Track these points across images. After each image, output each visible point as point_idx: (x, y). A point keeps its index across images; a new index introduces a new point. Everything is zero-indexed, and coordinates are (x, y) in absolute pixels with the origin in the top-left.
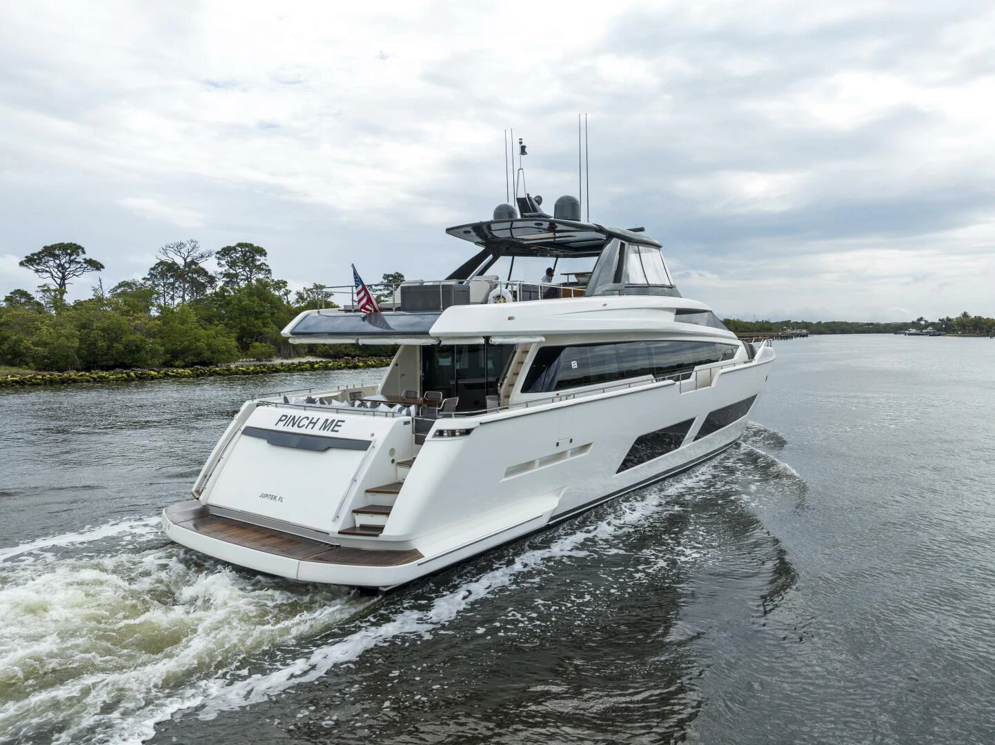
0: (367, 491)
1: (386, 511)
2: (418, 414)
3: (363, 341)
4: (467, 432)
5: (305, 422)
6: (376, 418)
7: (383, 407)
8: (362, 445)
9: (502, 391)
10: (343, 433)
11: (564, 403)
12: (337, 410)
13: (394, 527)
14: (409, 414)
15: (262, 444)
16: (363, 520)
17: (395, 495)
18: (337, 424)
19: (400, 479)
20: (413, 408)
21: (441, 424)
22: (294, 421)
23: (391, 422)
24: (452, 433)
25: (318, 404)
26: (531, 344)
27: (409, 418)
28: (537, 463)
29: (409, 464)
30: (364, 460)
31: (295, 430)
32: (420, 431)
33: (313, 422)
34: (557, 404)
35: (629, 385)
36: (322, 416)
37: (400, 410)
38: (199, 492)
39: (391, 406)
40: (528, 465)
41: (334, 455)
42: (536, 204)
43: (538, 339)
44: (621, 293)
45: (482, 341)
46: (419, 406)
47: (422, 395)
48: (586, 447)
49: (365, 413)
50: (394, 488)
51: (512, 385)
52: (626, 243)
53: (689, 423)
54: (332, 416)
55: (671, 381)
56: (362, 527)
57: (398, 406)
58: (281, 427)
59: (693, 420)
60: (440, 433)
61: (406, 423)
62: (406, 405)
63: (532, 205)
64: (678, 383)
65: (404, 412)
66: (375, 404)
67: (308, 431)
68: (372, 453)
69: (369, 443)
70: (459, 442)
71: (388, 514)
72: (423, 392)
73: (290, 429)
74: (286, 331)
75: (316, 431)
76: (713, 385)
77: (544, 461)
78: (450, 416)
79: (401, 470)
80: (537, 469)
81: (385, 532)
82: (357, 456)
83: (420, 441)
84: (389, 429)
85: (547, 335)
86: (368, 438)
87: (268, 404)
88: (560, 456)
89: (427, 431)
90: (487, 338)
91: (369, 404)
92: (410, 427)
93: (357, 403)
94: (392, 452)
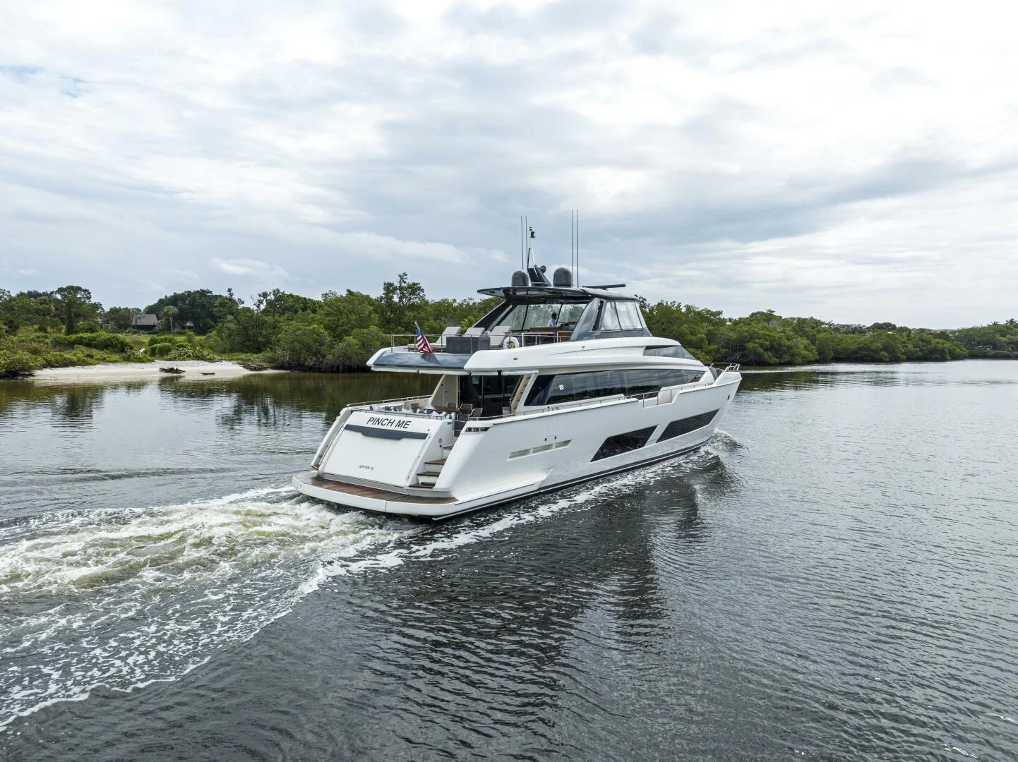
0: (426, 463)
1: (437, 475)
2: (456, 418)
3: (421, 371)
4: (486, 429)
5: (386, 422)
6: (431, 420)
7: (435, 414)
8: (423, 436)
9: (512, 404)
10: (410, 429)
11: (551, 413)
12: (407, 415)
13: (441, 484)
14: (450, 418)
15: (358, 436)
16: (422, 479)
17: (441, 466)
18: (407, 423)
19: (444, 457)
20: (453, 414)
21: (470, 424)
22: (378, 421)
23: (439, 422)
24: (477, 430)
25: (393, 411)
26: (531, 374)
27: (451, 421)
28: (531, 451)
29: (450, 448)
30: (424, 445)
31: (380, 427)
32: (457, 428)
33: (392, 421)
34: (546, 413)
35: (601, 401)
36: (397, 418)
37: (445, 416)
38: (317, 465)
39: (440, 413)
40: (525, 452)
41: (405, 442)
42: (541, 273)
43: (534, 372)
44: (598, 337)
45: (496, 374)
46: (457, 413)
47: (459, 406)
48: (566, 443)
49: (423, 417)
50: (442, 462)
51: (519, 401)
52: (605, 301)
53: (652, 429)
54: (403, 418)
55: (635, 399)
56: (423, 484)
57: (444, 413)
58: (370, 425)
59: (654, 427)
60: (470, 430)
61: (449, 423)
62: (449, 412)
63: (538, 274)
64: (641, 401)
65: (448, 416)
66: (430, 412)
67: (388, 428)
68: (428, 441)
69: (427, 435)
70: (481, 435)
71: (438, 476)
72: (460, 403)
73: (376, 426)
74: (370, 362)
75: (393, 428)
76: (673, 402)
77: (537, 450)
78: (475, 420)
79: (445, 451)
80: (531, 455)
81: (436, 486)
82: (420, 442)
83: (457, 434)
84: (438, 427)
85: (540, 369)
86: (426, 432)
87: (360, 410)
88: (548, 447)
89: (461, 428)
90: (500, 372)
91: (425, 411)
92: (451, 426)
93: (418, 410)
94: (440, 440)
